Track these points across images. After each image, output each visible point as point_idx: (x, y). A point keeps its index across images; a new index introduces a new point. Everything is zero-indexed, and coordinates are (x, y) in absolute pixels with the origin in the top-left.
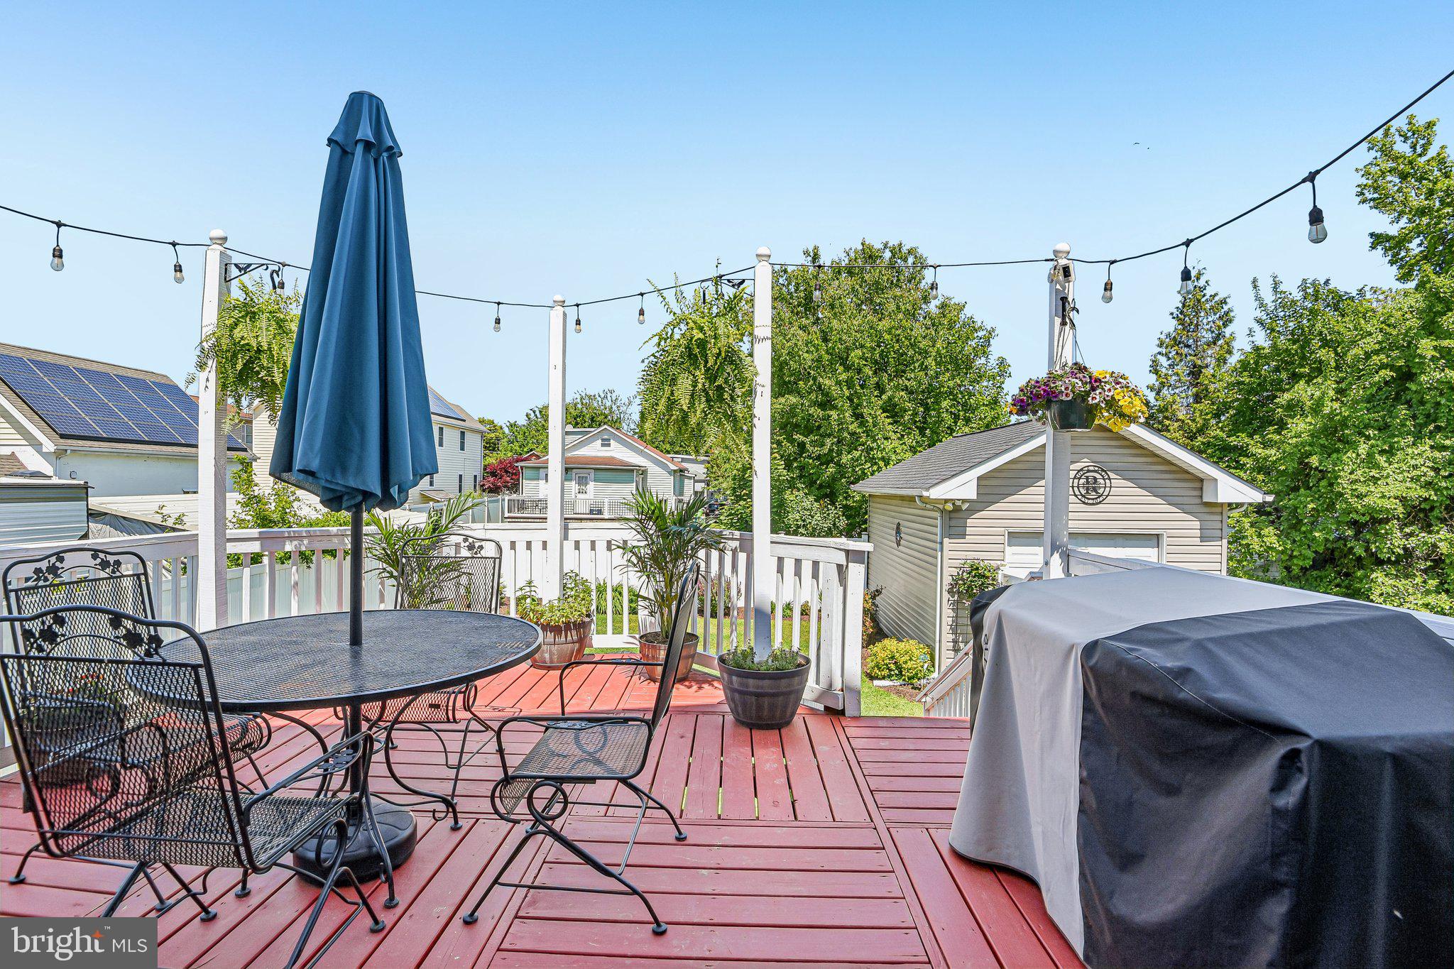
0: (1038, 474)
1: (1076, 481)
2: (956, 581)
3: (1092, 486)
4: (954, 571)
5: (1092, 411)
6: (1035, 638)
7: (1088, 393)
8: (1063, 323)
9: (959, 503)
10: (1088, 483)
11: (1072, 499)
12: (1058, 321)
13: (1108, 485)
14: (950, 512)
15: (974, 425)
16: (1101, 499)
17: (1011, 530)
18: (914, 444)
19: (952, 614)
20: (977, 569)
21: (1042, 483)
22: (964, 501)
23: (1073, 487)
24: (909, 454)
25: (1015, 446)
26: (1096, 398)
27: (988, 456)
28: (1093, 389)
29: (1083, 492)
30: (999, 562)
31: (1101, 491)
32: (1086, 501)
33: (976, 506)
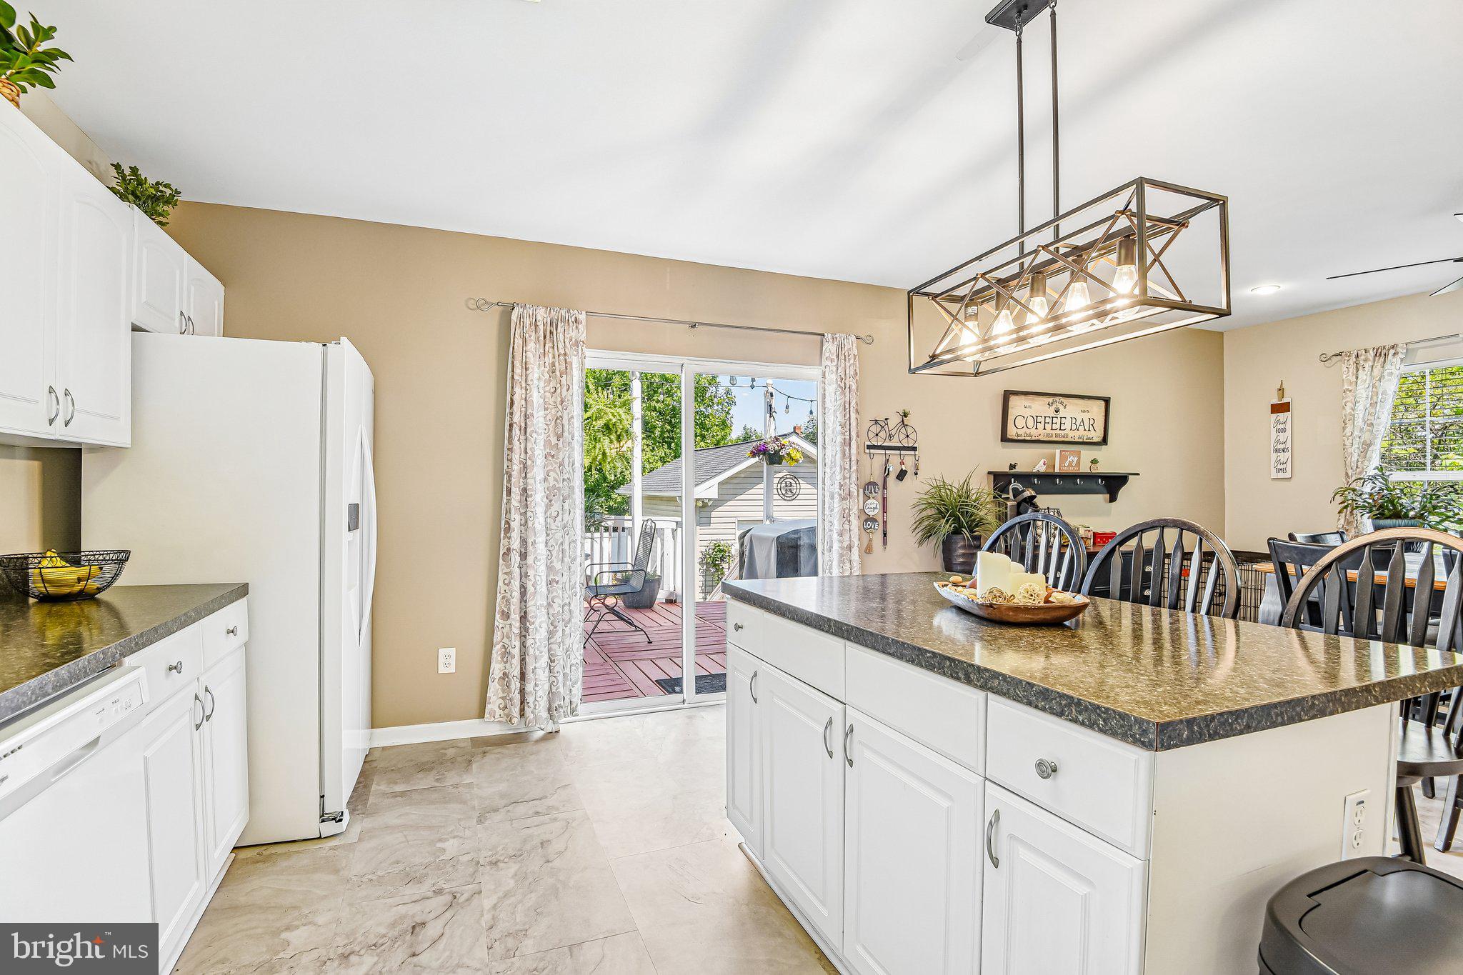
0: (758, 480)
1: (779, 485)
2: (705, 555)
3: (789, 488)
4: (703, 549)
5: (781, 458)
6: (761, 539)
7: (780, 450)
8: (770, 417)
9: (706, 501)
10: (786, 486)
11: (776, 497)
12: (768, 415)
13: (798, 487)
14: (700, 507)
15: (709, 441)
16: (794, 497)
17: (741, 519)
18: (663, 455)
19: (702, 579)
20: (719, 546)
21: (761, 486)
22: (709, 499)
23: (777, 489)
24: (660, 464)
25: (741, 462)
26: (783, 453)
27: (724, 468)
28: (782, 448)
29: (784, 492)
30: (733, 541)
31: (794, 491)
32: (786, 498)
33: (718, 503)
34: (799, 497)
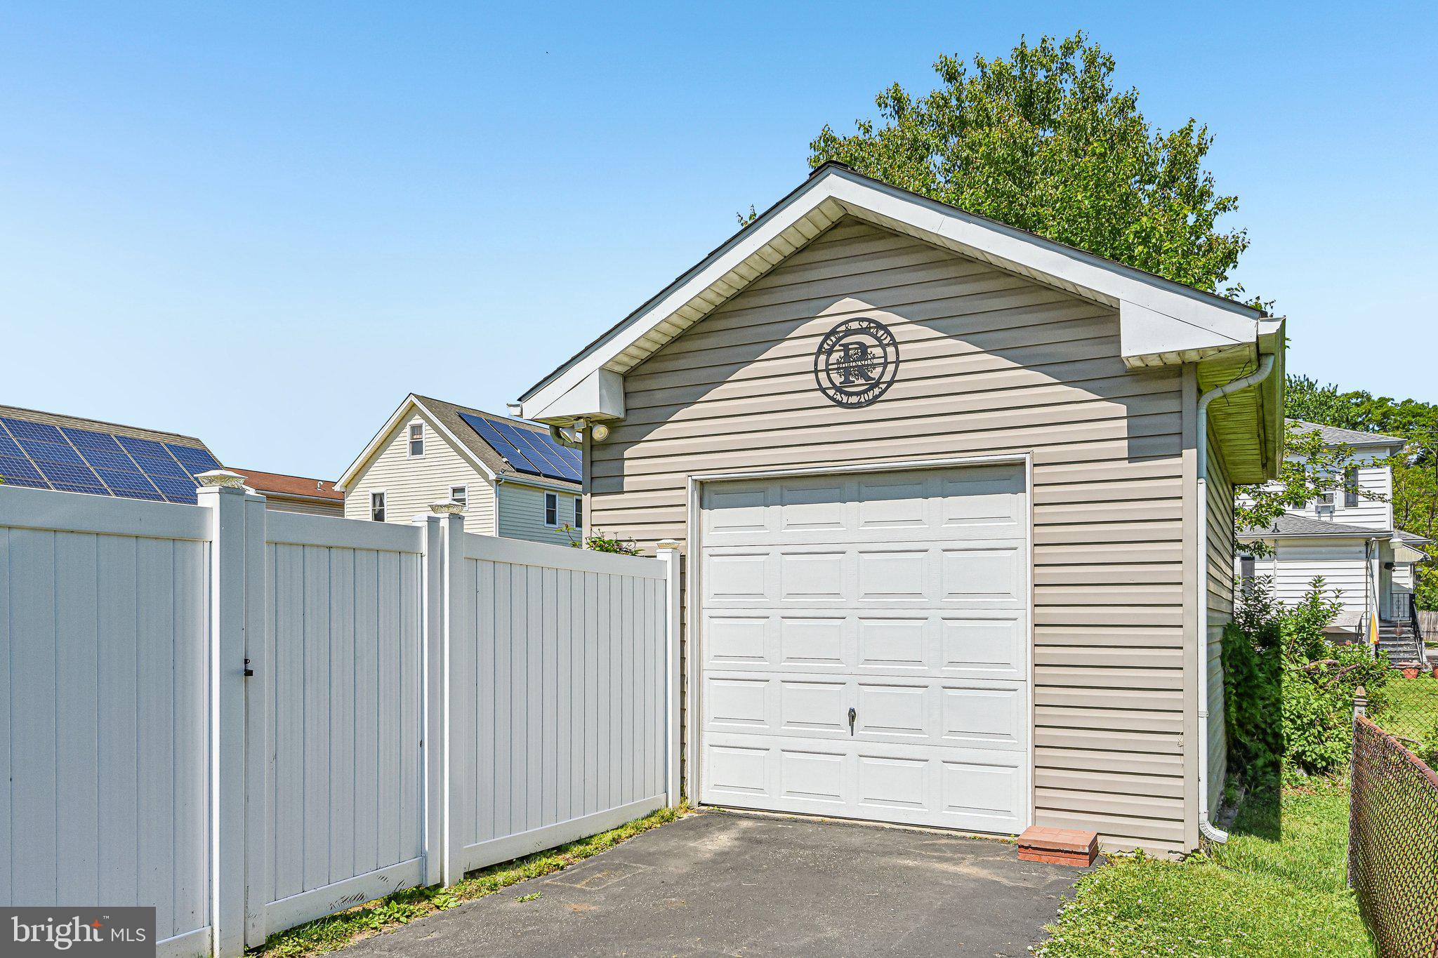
9: (587, 426)
34: (896, 390)
